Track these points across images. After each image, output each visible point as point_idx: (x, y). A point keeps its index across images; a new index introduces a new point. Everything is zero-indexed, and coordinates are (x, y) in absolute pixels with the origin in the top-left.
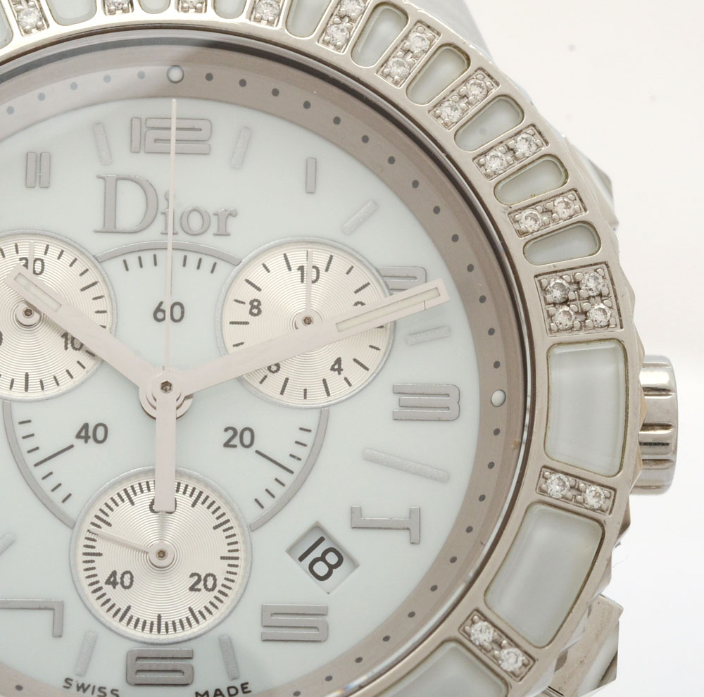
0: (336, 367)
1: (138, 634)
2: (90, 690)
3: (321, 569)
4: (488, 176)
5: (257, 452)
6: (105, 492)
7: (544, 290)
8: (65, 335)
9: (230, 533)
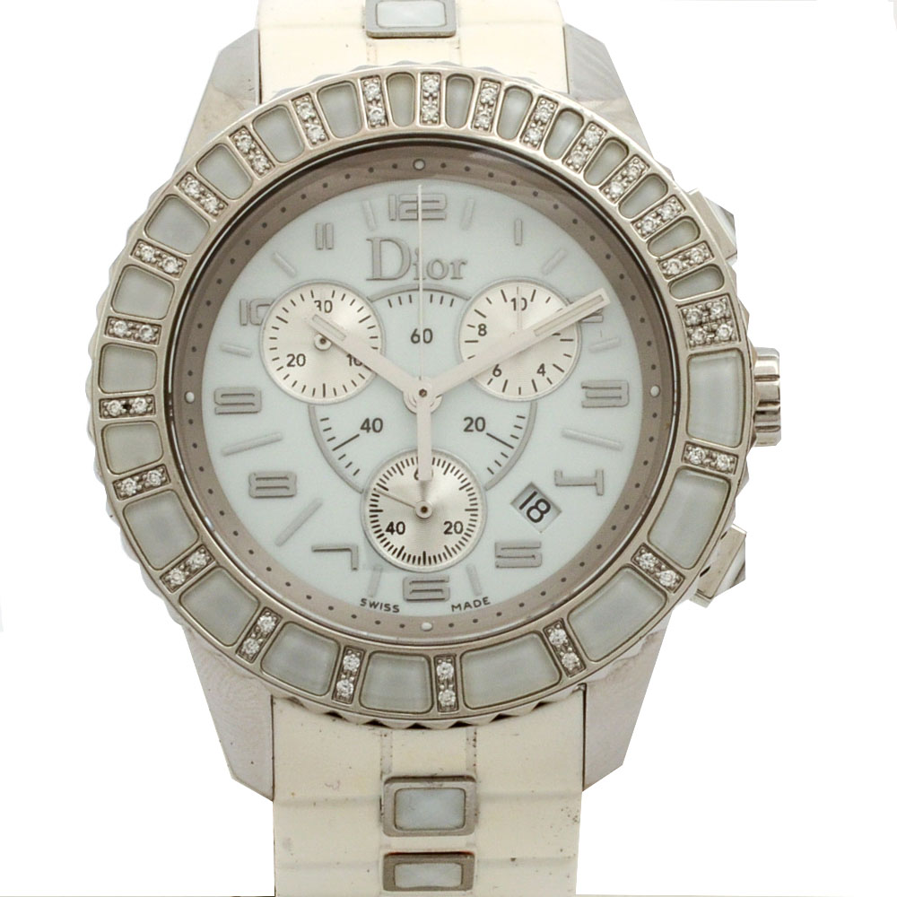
0: (541, 370)
1: (410, 566)
2: (379, 606)
3: (535, 514)
4: (643, 235)
5: (488, 434)
6: (383, 466)
7: (684, 316)
8: (349, 356)
9: (471, 492)
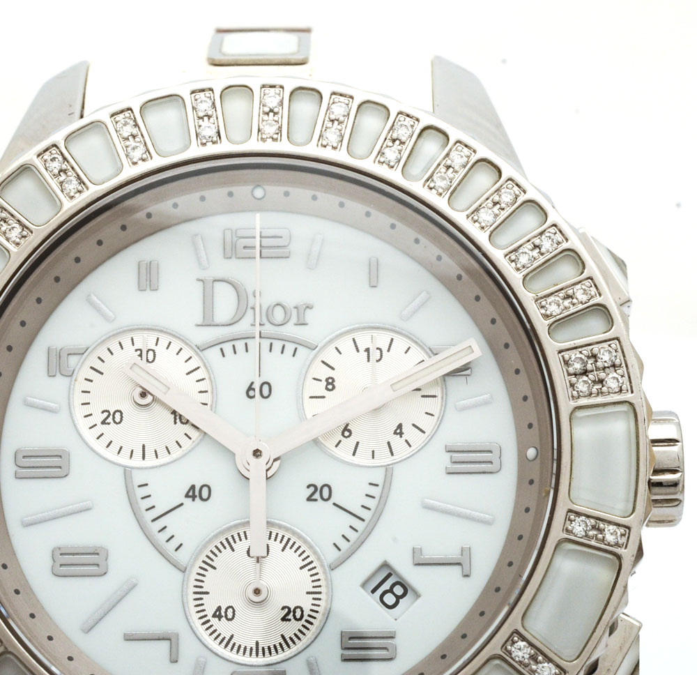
0: (398, 431)
1: (240, 658)
3: (390, 599)
4: (518, 269)
5: (334, 504)
6: (210, 541)
7: (566, 363)
8: (174, 412)
9: (314, 572)
